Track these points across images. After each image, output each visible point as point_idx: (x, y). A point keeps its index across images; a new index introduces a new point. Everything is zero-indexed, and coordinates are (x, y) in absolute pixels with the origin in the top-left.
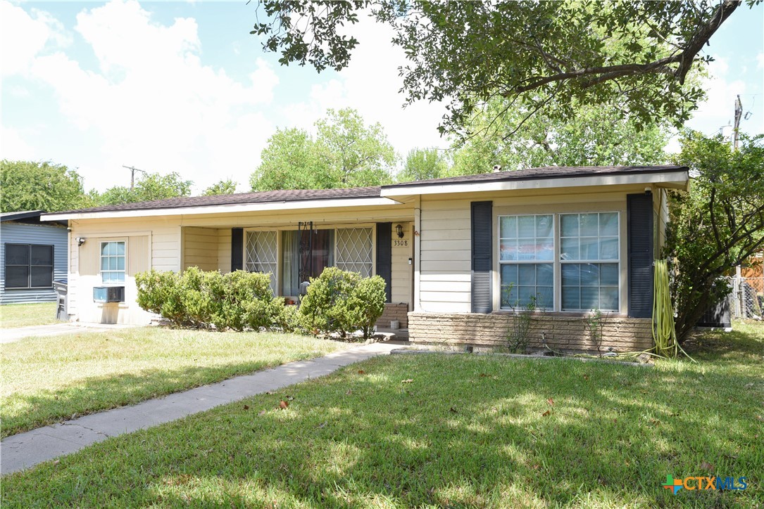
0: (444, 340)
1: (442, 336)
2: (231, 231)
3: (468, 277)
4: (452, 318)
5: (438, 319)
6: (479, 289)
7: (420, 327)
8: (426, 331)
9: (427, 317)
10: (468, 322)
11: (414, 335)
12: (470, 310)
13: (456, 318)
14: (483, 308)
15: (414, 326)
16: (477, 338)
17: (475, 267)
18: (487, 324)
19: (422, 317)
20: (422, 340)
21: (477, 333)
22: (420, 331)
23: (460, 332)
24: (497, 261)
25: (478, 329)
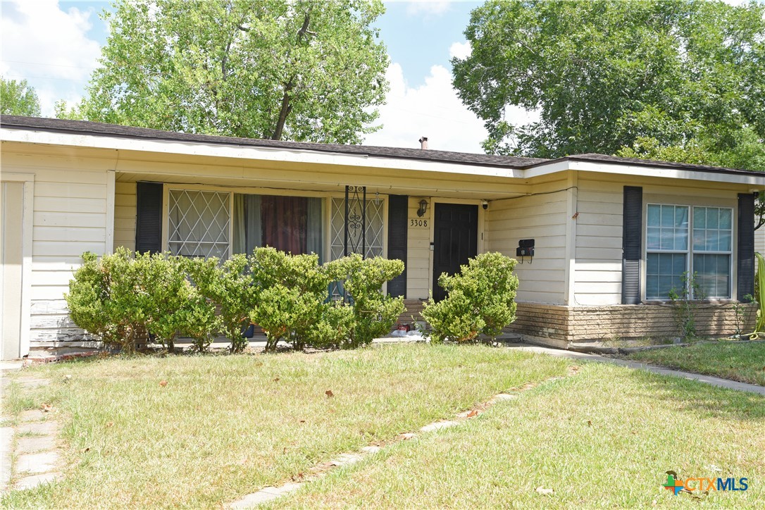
0: (602, 335)
1: (601, 332)
2: (135, 185)
3: (619, 266)
4: (611, 311)
5: (598, 313)
6: (628, 278)
7: (580, 323)
8: (586, 327)
9: (588, 311)
10: (626, 314)
11: (574, 332)
12: (620, 302)
13: (614, 311)
14: (631, 299)
15: (574, 322)
16: (632, 330)
17: (626, 256)
18: (640, 316)
19: (582, 311)
20: (581, 337)
21: (632, 325)
22: (580, 327)
23: (617, 326)
24: (646, 249)
25: (633, 321)
